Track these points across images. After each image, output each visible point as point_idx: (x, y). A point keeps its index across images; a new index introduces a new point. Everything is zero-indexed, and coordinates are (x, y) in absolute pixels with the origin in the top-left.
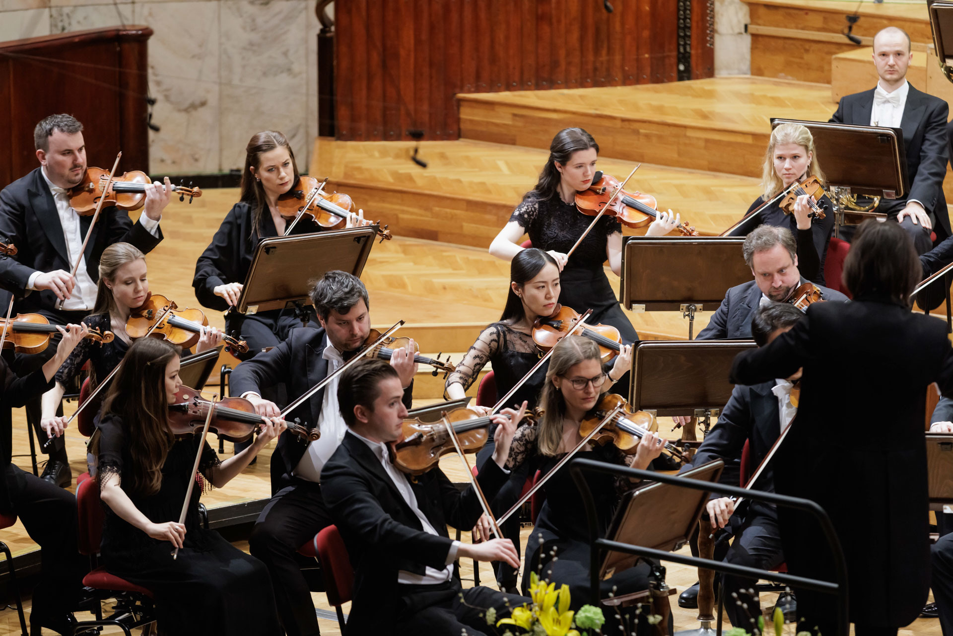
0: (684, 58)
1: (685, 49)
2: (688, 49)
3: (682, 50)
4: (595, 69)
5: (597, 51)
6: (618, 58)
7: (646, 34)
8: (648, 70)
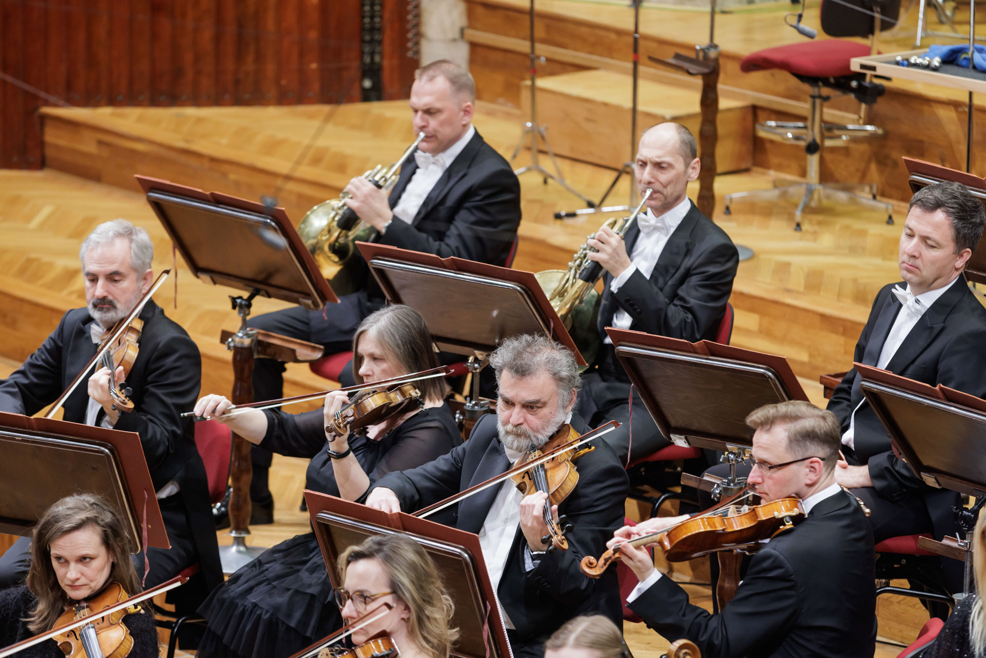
0: (373, 71)
1: (372, 58)
2: (377, 58)
3: (367, 59)
4: (237, 82)
5: (240, 56)
6: (270, 68)
7: (313, 35)
8: (316, 86)
